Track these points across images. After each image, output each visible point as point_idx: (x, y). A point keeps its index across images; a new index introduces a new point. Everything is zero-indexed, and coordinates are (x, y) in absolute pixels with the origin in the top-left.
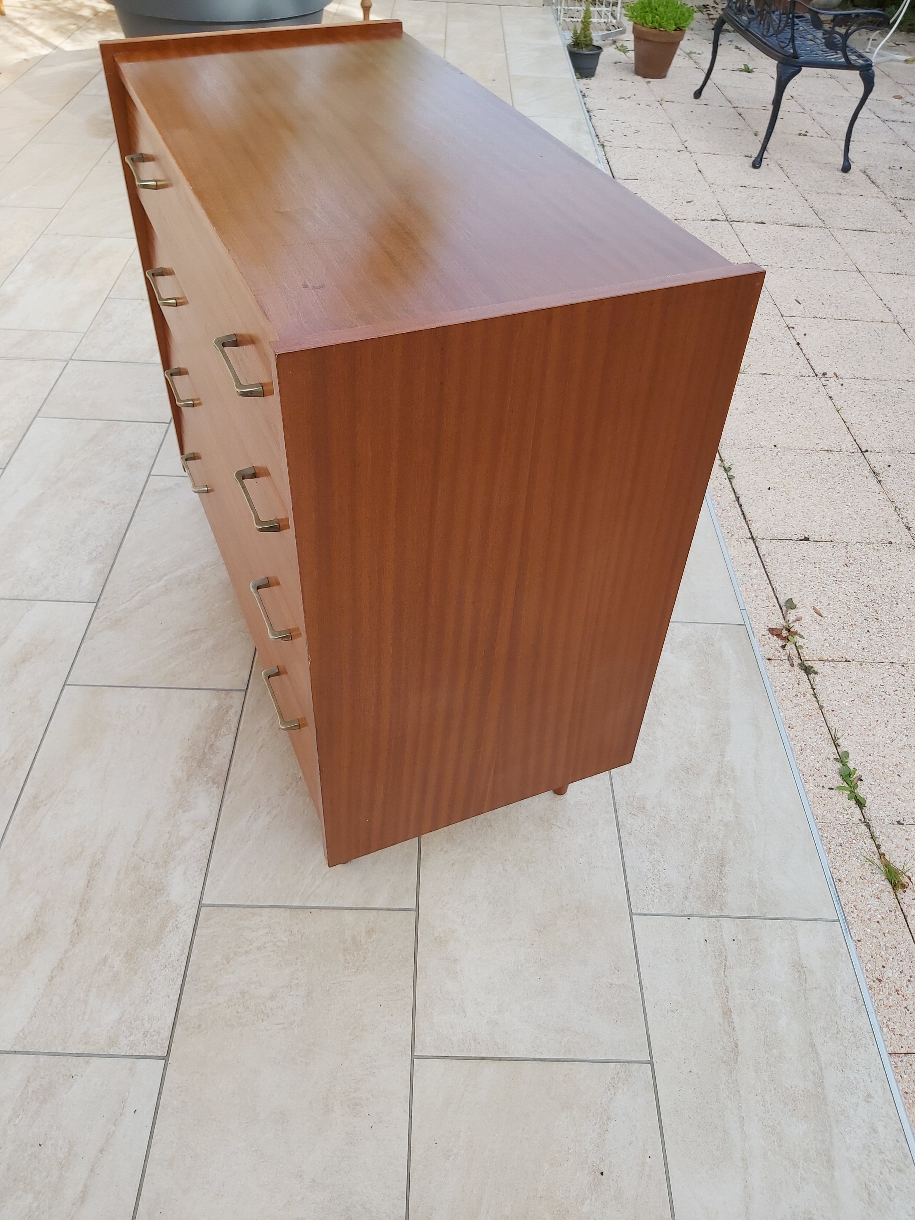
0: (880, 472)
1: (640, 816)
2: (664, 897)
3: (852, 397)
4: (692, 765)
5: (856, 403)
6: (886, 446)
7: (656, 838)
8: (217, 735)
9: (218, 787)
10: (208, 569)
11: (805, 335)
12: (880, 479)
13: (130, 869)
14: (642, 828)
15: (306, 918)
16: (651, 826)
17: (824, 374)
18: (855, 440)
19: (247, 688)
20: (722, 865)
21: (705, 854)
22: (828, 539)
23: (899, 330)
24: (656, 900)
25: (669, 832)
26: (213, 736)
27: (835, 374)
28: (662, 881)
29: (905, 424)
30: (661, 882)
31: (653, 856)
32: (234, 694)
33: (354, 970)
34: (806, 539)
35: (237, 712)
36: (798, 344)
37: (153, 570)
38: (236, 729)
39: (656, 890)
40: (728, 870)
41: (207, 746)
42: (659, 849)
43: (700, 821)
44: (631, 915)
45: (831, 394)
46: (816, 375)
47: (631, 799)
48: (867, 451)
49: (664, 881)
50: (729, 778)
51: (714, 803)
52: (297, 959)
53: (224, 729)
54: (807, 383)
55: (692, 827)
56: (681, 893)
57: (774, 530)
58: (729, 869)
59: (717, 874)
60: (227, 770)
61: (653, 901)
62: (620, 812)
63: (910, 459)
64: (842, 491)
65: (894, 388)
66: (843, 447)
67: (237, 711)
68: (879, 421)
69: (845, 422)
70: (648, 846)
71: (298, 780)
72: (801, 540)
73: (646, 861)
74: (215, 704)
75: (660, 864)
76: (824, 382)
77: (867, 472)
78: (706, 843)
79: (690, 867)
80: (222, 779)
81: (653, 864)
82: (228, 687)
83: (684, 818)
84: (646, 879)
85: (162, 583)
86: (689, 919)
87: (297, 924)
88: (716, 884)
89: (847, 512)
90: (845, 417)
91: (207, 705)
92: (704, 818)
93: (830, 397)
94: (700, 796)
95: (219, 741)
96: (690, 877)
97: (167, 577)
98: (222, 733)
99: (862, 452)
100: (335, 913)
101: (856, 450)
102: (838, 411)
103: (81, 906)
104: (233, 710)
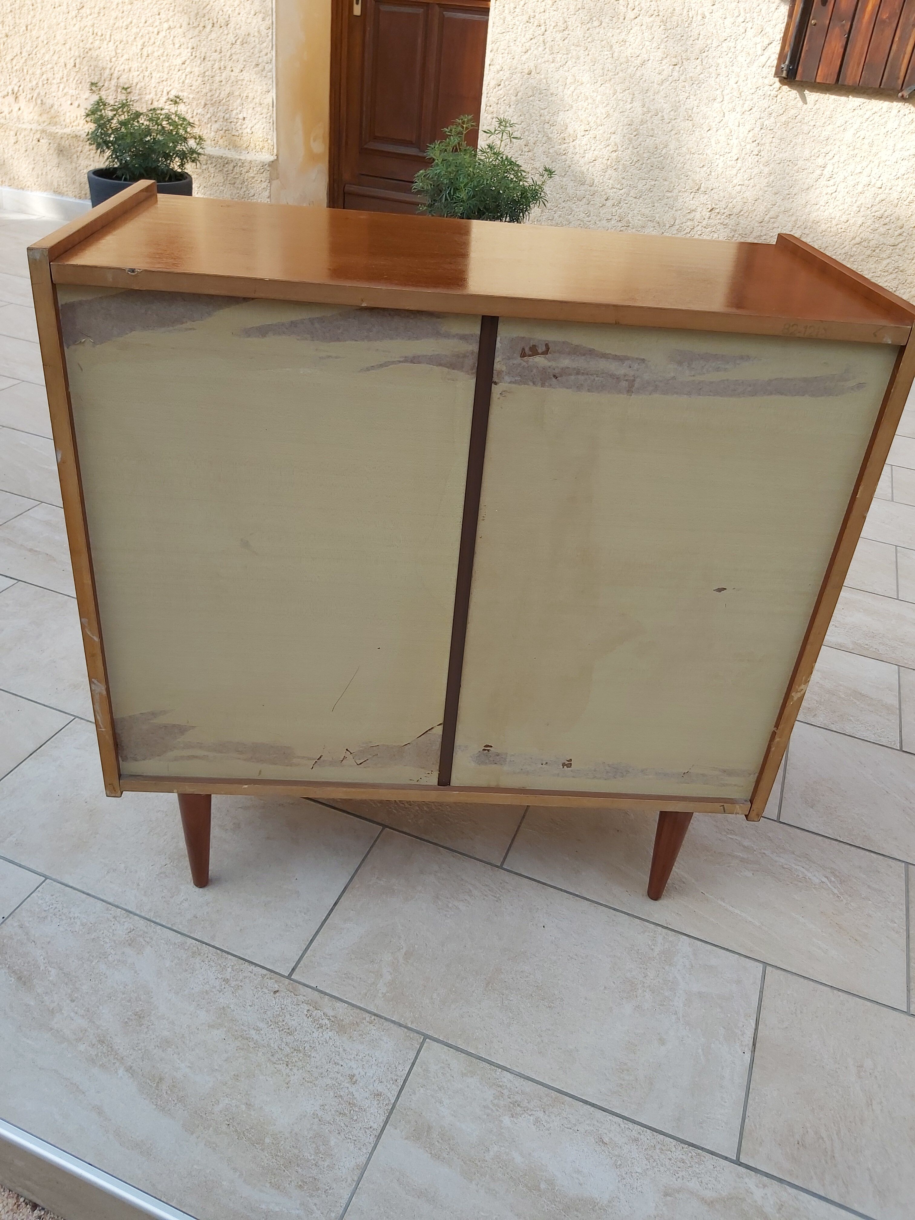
1: (124, 936)
2: (37, 910)
4: (141, 1026)
7: (93, 937)
14: (111, 931)
16: (108, 941)
20: (20, 978)
21: (43, 970)
24: (40, 902)
25: (89, 953)
30: (51, 915)
31: (79, 923)
39: (48, 907)
40: (11, 981)
42: (80, 932)
43: (76, 988)
44: (46, 878)
47: (148, 939)
49: (49, 918)
50: (97, 1055)
51: (83, 1016)
55: (77, 977)
56: (28, 925)
58: (11, 982)
59: (17, 967)
61: (42, 899)
62: (142, 921)
70: (91, 925)
73: (79, 915)
78: (51, 978)
79: (42, 947)
81: (72, 919)
83: (91, 975)
84: (64, 905)
86: (3, 918)
88: (9, 960)
92: (76, 995)
94: (101, 1007)
96: (34, 942)
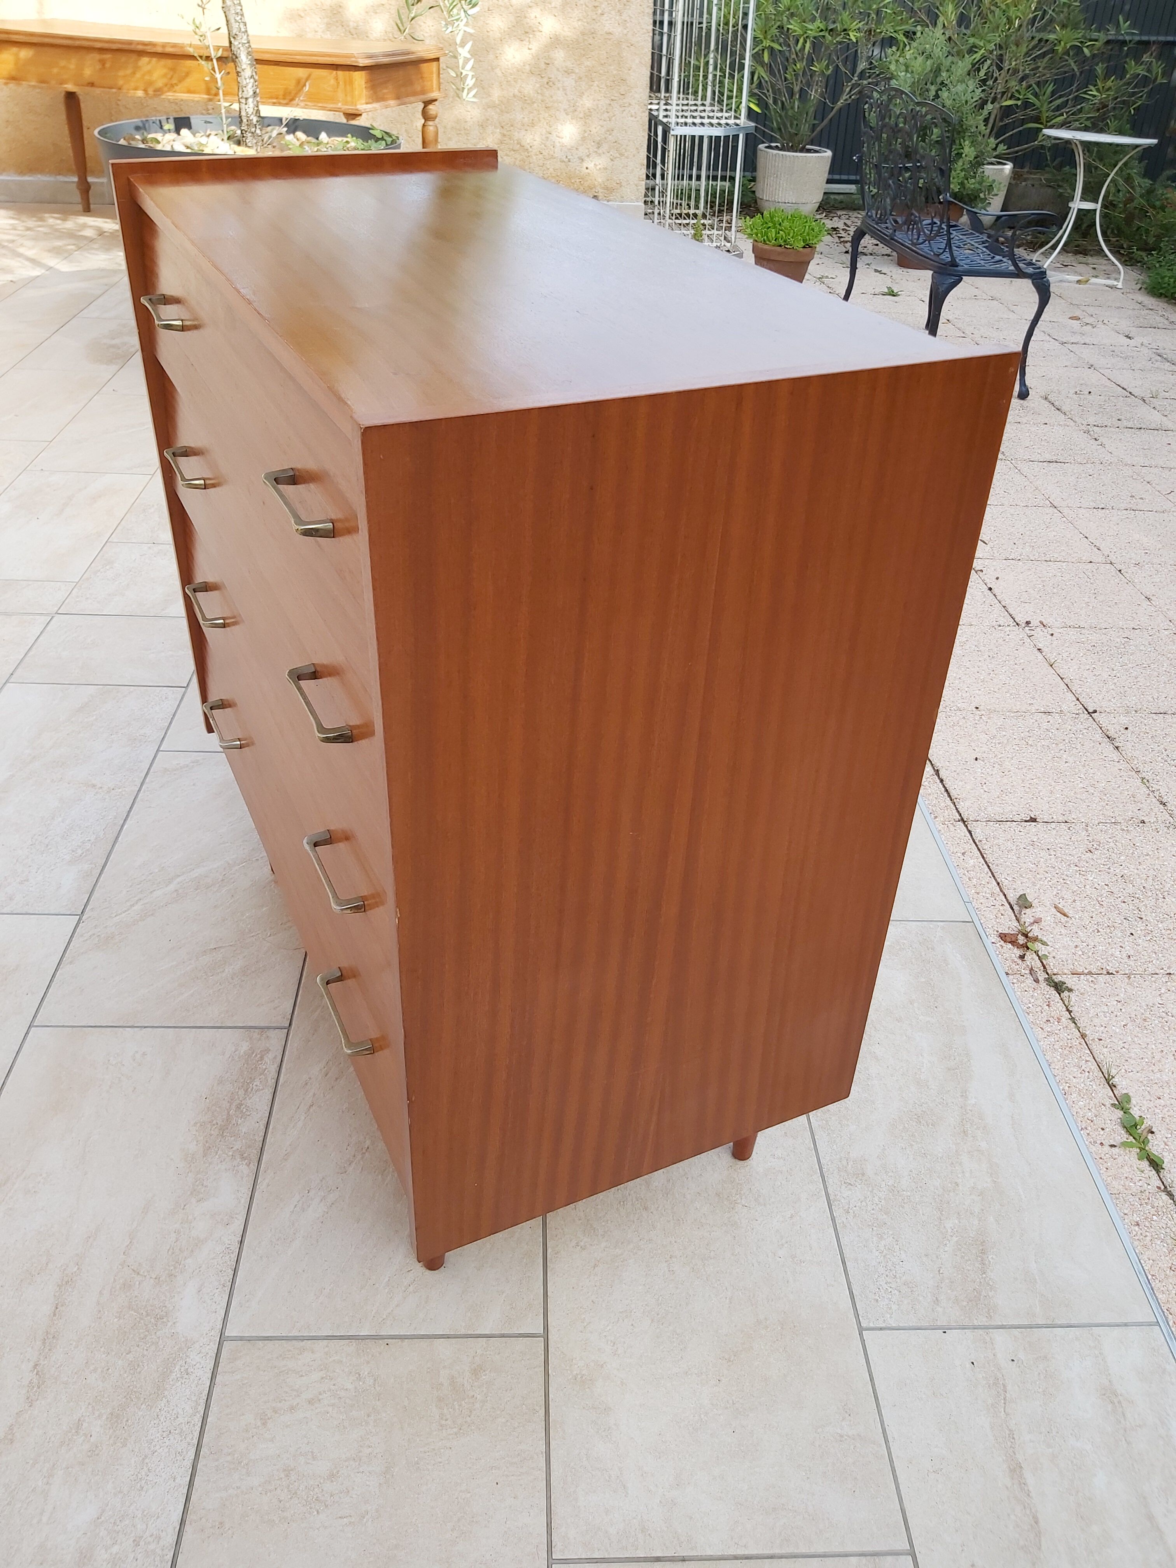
0: (1116, 736)
1: (859, 1186)
2: (905, 1302)
3: (1067, 649)
4: (924, 1112)
5: (1072, 656)
6: (1119, 705)
7: (885, 1216)
8: (247, 1089)
9: (248, 1165)
10: (237, 868)
11: (997, 578)
12: (1117, 745)
13: (118, 1287)
14: (864, 1203)
15: (380, 1353)
16: (876, 1199)
17: (1028, 623)
18: (1078, 699)
19: (290, 1024)
20: (983, 1252)
21: (957, 1237)
22: (1061, 819)
23: (1113, 571)
24: (894, 1307)
25: (903, 1207)
26: (241, 1092)
27: (1041, 623)
28: (900, 1278)
29: (1138, 679)
30: (898, 1280)
31: (883, 1242)
32: (272, 1033)
33: (455, 1430)
34: (1033, 820)
35: (275, 1058)
36: (990, 589)
37: (159, 871)
38: (274, 1081)
39: (893, 1292)
40: (992, 1258)
41: (233, 1107)
42: (891, 1233)
43: (944, 1190)
44: (861, 1329)
45: (1040, 646)
46: (1017, 624)
47: (844, 1162)
48: (1095, 712)
49: (904, 1278)
50: (978, 1128)
51: (960, 1164)
52: (369, 1416)
53: (257, 1082)
54: (1007, 633)
55: (934, 1199)
56: (929, 1295)
57: (989, 809)
58: (994, 1257)
59: (977, 1265)
60: (262, 1139)
61: (890, 1308)
62: (830, 1182)
63: (1151, 719)
64: (1071, 760)
65: (1118, 637)
66: (1064, 707)
67: (276, 1056)
68: (1105, 676)
69: (1062, 679)
70: (875, 1229)
71: (364, 1151)
72: (1026, 821)
73: (874, 1250)
74: (245, 1047)
75: (895, 1254)
76: (1029, 632)
77: (1098, 736)
78: (957, 1222)
79: (937, 1257)
80: (255, 1153)
81: (884, 1254)
82: (262, 1024)
83: (921, 1187)
84: (876, 1276)
85: (172, 887)
86: (945, 1332)
87: (368, 1362)
88: (978, 1280)
89: (1081, 785)
90: (1061, 672)
91: (233, 1049)
92: (950, 1185)
93: (1039, 649)
94: (940, 1155)
95: (250, 1098)
96: (939, 1271)
97: (179, 879)
98: (254, 1087)
99: (1089, 713)
100: (424, 1343)
101: (1081, 711)
102: (1051, 666)
103: (44, 1343)
104: (270, 1055)
